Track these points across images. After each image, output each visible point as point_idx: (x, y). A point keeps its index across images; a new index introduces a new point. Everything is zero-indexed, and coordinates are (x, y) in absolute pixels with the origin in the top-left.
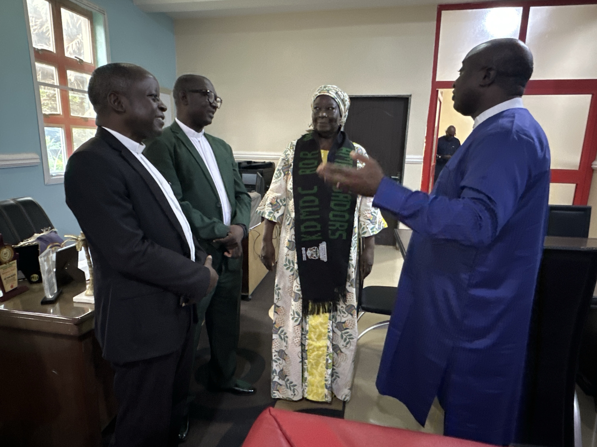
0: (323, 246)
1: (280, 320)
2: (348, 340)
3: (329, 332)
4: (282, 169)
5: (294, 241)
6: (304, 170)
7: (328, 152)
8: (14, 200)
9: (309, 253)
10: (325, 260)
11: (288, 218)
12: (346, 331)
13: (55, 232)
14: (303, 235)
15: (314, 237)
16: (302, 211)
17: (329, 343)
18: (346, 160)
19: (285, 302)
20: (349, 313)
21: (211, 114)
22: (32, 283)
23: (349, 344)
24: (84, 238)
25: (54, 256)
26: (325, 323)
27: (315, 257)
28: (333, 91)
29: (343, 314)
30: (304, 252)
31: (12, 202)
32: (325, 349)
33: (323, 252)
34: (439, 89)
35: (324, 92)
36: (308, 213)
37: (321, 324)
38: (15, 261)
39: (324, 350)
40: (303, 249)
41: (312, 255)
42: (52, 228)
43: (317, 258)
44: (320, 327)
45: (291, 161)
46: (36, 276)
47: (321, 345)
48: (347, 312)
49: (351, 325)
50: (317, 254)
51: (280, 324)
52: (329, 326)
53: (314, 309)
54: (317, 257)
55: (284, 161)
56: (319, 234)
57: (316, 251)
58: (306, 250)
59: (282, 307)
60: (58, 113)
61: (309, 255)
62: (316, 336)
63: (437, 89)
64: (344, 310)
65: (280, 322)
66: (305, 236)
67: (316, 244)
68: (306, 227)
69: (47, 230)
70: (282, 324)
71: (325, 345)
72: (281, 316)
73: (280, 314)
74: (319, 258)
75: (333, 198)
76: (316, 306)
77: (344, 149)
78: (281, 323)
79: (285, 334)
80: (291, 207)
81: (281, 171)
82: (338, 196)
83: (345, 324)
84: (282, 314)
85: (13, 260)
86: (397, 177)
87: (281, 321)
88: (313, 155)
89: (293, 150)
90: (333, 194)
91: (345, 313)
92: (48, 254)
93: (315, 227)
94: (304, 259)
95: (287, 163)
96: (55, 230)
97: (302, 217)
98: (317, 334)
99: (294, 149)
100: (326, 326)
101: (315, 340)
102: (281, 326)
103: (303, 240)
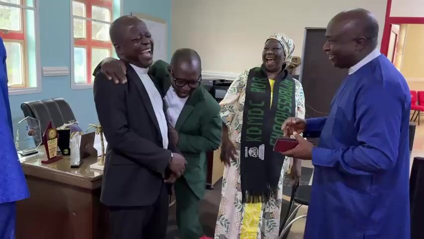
0: (262, 147)
2: (272, 227)
3: (260, 220)
4: (237, 87)
5: (240, 142)
6: (254, 89)
8: (52, 99)
10: (263, 159)
13: (77, 124)
14: (247, 137)
15: (255, 140)
16: (249, 118)
17: (259, 230)
18: (288, 89)
20: (277, 206)
22: (64, 155)
23: (272, 230)
24: (100, 126)
25: (80, 137)
26: (258, 212)
29: (272, 206)
30: (246, 150)
31: (51, 100)
32: (256, 235)
33: (261, 152)
34: (392, 25)
36: (254, 121)
38: (57, 139)
39: (254, 236)
40: (246, 148)
42: (75, 121)
43: (256, 156)
44: (253, 216)
45: (245, 82)
46: (67, 150)
47: (253, 231)
52: (260, 215)
53: (250, 198)
55: (239, 82)
56: (260, 138)
57: (256, 151)
58: (248, 149)
59: (225, 198)
60: (84, 37)
61: (250, 153)
62: (249, 223)
63: (390, 24)
64: (273, 204)
66: (249, 138)
67: (257, 145)
68: (250, 131)
69: (72, 122)
71: (256, 231)
72: (223, 205)
74: (258, 157)
75: (276, 114)
76: (252, 197)
77: (286, 81)
79: (226, 220)
81: (236, 89)
82: (281, 114)
85: (56, 138)
88: (262, 80)
90: (277, 112)
91: (273, 205)
92: (77, 135)
93: (258, 132)
94: (246, 156)
96: (77, 122)
97: (248, 123)
98: (251, 220)
100: (258, 215)
101: (248, 226)
102: (222, 214)
103: (247, 140)
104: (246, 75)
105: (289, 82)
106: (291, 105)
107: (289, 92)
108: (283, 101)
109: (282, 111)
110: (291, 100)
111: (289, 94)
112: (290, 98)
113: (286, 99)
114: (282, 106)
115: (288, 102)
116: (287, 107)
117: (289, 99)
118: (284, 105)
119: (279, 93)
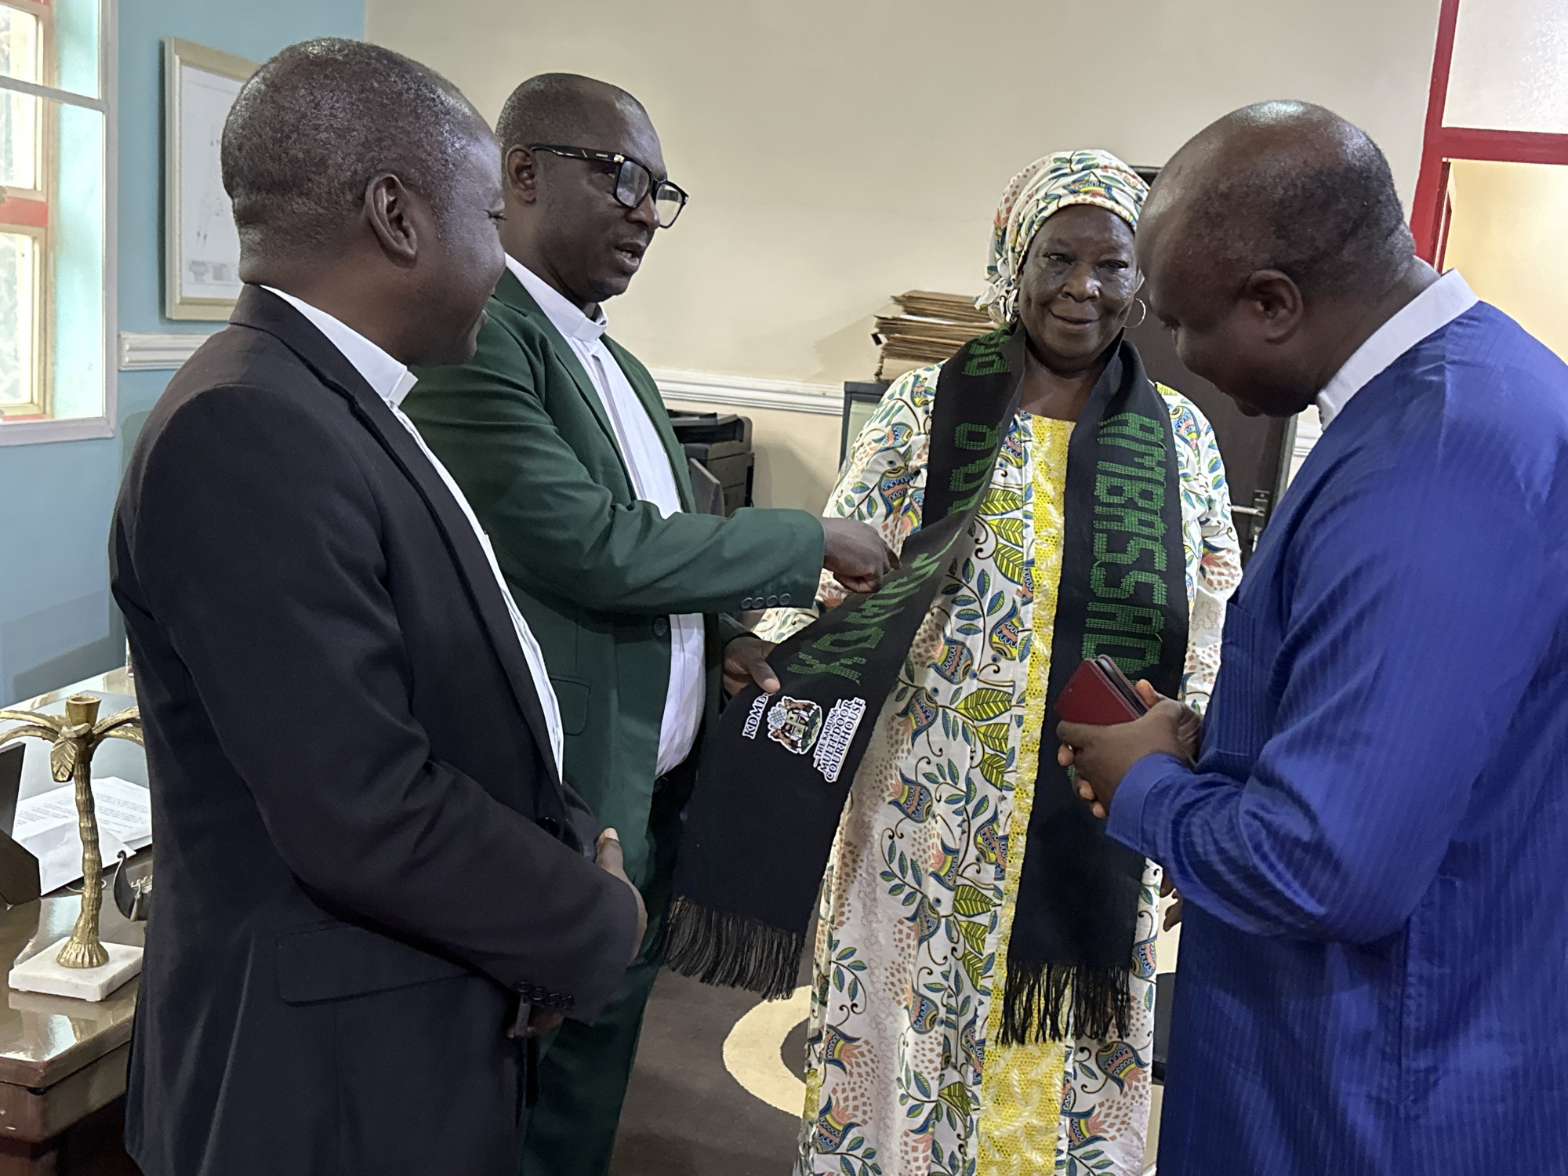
0: (849, 714)
1: (851, 1095)
4: (879, 484)
7: (1070, 426)
9: (780, 715)
10: (831, 773)
11: (901, 686)
12: (1090, 1148)
18: (1141, 466)
19: (877, 1024)
20: (1109, 1076)
21: (626, 259)
26: (1047, 1130)
27: (793, 744)
28: (1127, 189)
30: (759, 702)
33: (836, 738)
34: (1450, 160)
35: (1094, 194)
37: (1030, 1132)
41: (786, 729)
43: (799, 751)
44: (1024, 1145)
45: (919, 456)
48: (1104, 1071)
49: (1111, 1125)
50: (807, 735)
51: (850, 1111)
52: (1060, 1139)
54: (803, 748)
55: (891, 456)
57: (811, 724)
58: (772, 701)
59: (867, 1043)
61: (774, 725)
63: (1444, 160)
65: (851, 1103)
67: (826, 692)
70: (859, 1113)
72: (856, 1078)
73: (856, 1070)
74: (810, 756)
77: (1133, 422)
78: (856, 1108)
79: (870, 1154)
80: (918, 646)
81: (875, 494)
83: (1091, 1120)
84: (863, 1070)
86: (1254, 511)
87: (855, 1098)
89: (927, 412)
90: (1092, 607)
91: (1093, 1075)
94: (749, 730)
95: (900, 464)
99: (931, 407)
100: (1047, 1140)
102: (853, 1120)
104: (919, 411)
105: (1143, 428)
106: (1160, 562)
107: (1149, 487)
108: (1118, 541)
109: (1118, 601)
110: (1160, 529)
111: (1147, 495)
112: (1156, 519)
113: (1135, 529)
114: (1115, 574)
115: (1150, 545)
116: (1144, 577)
117: (1151, 525)
118: (1129, 568)
119: (1096, 500)
